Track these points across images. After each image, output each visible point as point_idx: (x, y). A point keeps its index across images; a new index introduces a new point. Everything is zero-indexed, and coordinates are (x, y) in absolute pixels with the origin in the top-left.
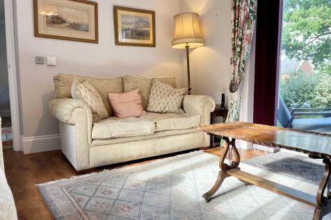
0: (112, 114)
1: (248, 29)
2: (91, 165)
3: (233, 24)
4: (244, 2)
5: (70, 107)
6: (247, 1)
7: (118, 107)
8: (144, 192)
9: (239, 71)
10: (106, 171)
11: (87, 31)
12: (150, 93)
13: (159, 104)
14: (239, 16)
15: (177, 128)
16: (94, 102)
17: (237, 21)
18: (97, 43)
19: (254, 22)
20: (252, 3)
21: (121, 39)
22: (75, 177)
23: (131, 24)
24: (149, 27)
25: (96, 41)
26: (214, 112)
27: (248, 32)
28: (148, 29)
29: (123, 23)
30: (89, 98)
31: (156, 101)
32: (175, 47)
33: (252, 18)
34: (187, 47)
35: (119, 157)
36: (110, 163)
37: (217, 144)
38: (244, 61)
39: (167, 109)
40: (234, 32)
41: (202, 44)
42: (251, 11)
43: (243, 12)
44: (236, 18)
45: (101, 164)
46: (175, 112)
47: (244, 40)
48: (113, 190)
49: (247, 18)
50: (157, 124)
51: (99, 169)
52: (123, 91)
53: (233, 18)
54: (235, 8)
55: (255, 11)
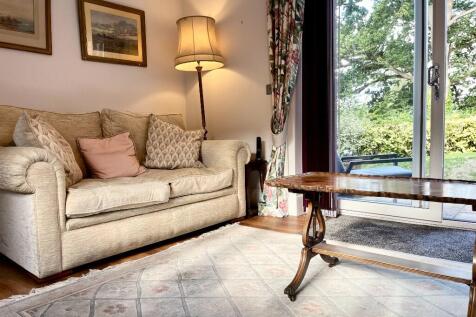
0: (89, 172)
1: (294, 42)
2: (66, 265)
3: (271, 35)
4: (287, 3)
5: (24, 160)
6: (291, 4)
7: (98, 162)
8: (183, 298)
9: (283, 103)
10: (93, 273)
11: (33, 32)
12: (147, 138)
13: (165, 155)
14: (279, 24)
15: (202, 190)
16: (62, 153)
17: (276, 31)
18: (51, 54)
19: (301, 33)
20: (298, 6)
21: (90, 51)
22: (39, 291)
23: (107, 27)
24: (136, 35)
25: (47, 50)
26: (250, 163)
27: (294, 47)
28: (134, 38)
29: (94, 25)
30: (52, 144)
31: (158, 150)
32: (180, 67)
33: (299, 27)
34: (199, 68)
35: (114, 245)
36: (99, 257)
37: (255, 211)
38: (290, 88)
39: (178, 162)
40: (273, 46)
41: (221, 65)
42: (297, 18)
43: (285, 19)
44: (275, 26)
45: (83, 261)
46: (191, 167)
47: (289, 59)
48: (125, 304)
49: (291, 27)
50: (173, 185)
51: (79, 270)
52: (103, 135)
53: (270, 27)
54: (272, 13)
55: (302, 18)
